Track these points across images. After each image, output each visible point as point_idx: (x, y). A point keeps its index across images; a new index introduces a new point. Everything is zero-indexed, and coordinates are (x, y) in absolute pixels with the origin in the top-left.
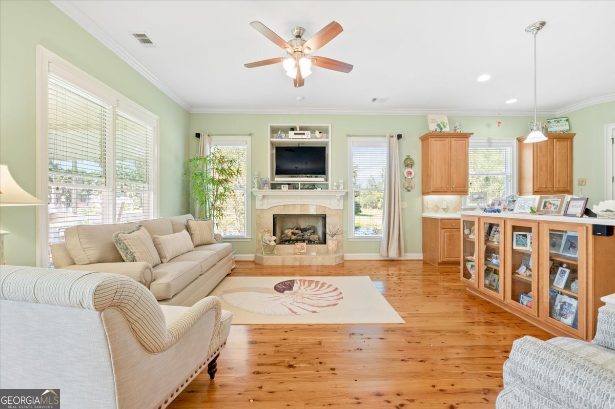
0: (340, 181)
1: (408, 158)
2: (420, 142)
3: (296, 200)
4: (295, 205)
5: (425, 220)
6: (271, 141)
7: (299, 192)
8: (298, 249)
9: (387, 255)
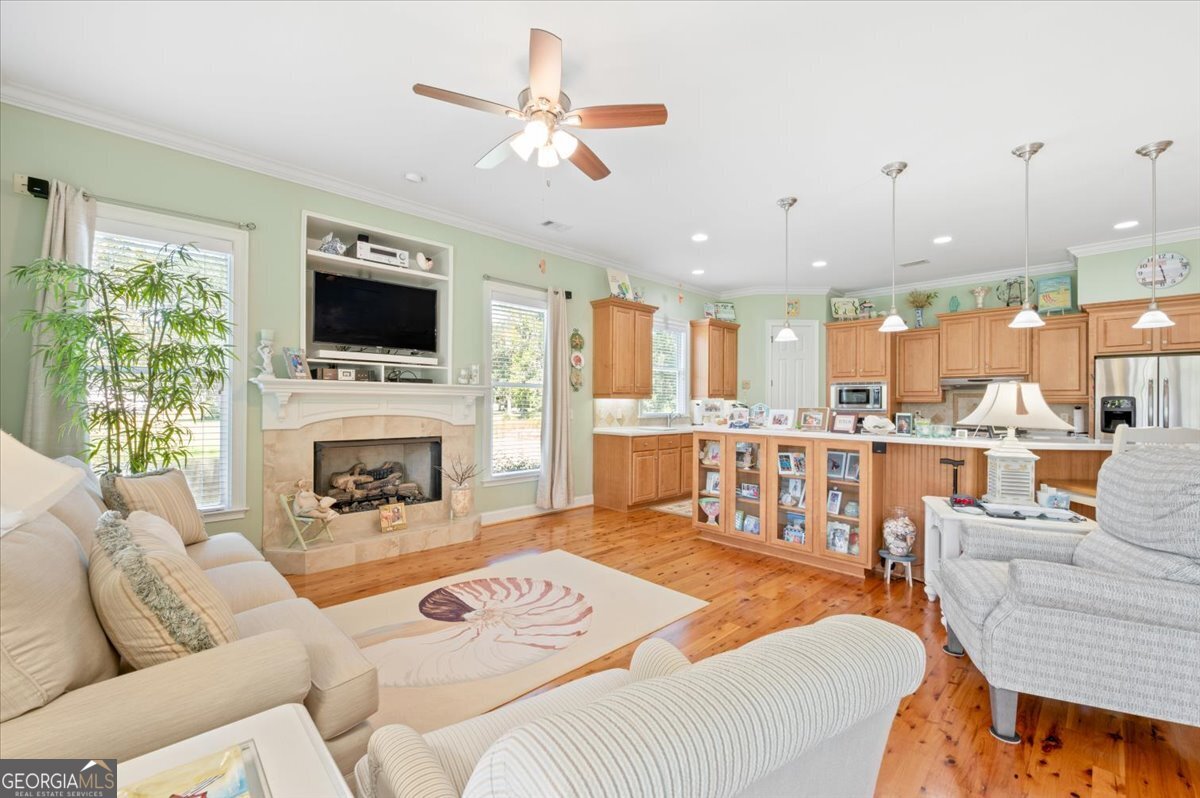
0: (474, 367)
1: (576, 335)
2: (590, 310)
3: (377, 406)
4: (371, 416)
5: (598, 439)
6: (308, 257)
7: (382, 387)
8: (386, 518)
9: (550, 506)
